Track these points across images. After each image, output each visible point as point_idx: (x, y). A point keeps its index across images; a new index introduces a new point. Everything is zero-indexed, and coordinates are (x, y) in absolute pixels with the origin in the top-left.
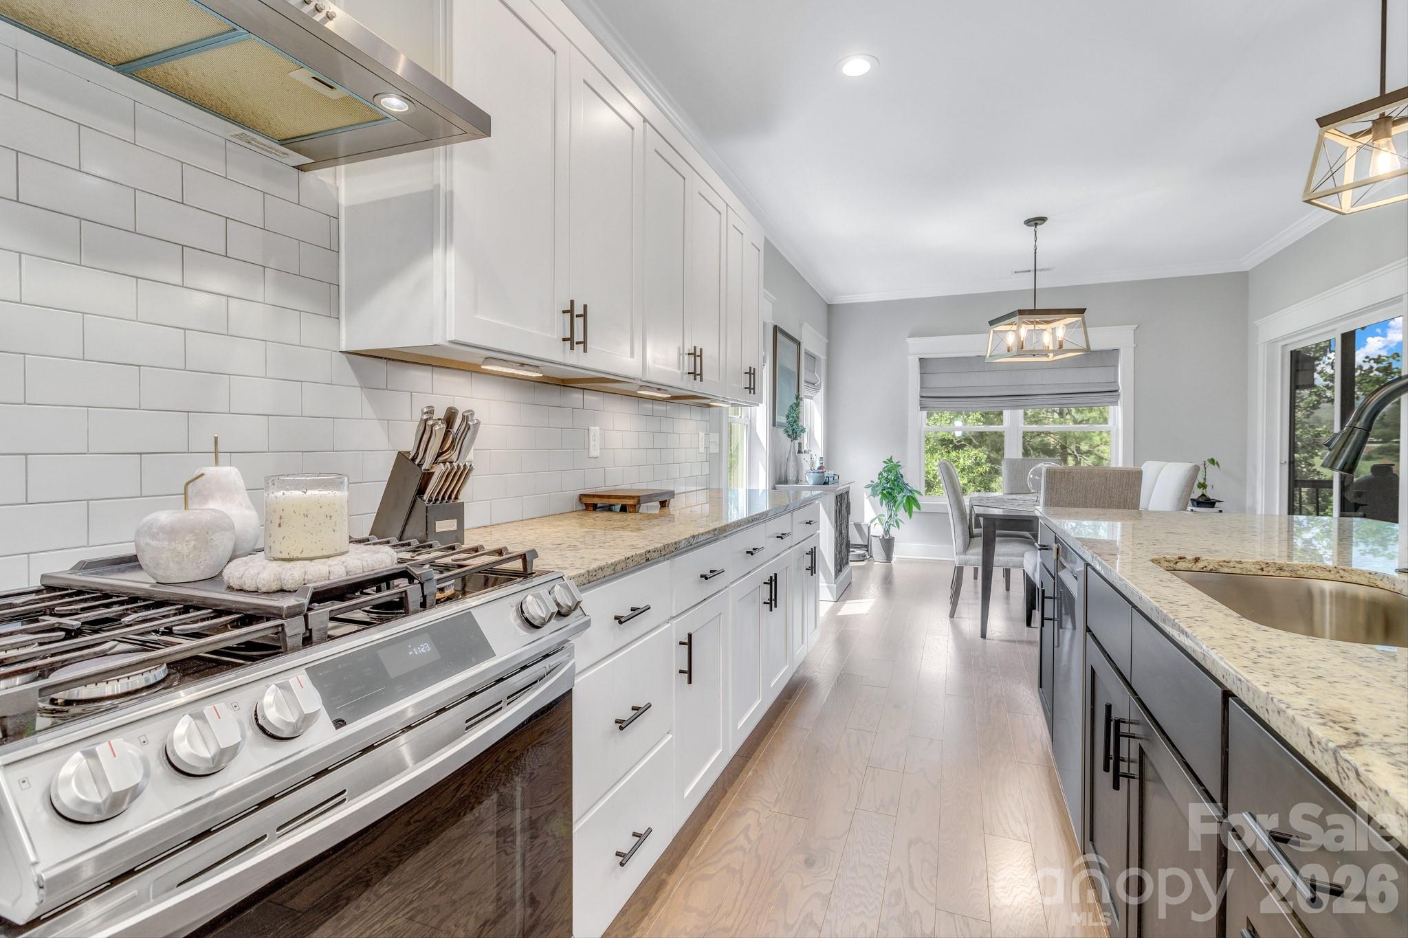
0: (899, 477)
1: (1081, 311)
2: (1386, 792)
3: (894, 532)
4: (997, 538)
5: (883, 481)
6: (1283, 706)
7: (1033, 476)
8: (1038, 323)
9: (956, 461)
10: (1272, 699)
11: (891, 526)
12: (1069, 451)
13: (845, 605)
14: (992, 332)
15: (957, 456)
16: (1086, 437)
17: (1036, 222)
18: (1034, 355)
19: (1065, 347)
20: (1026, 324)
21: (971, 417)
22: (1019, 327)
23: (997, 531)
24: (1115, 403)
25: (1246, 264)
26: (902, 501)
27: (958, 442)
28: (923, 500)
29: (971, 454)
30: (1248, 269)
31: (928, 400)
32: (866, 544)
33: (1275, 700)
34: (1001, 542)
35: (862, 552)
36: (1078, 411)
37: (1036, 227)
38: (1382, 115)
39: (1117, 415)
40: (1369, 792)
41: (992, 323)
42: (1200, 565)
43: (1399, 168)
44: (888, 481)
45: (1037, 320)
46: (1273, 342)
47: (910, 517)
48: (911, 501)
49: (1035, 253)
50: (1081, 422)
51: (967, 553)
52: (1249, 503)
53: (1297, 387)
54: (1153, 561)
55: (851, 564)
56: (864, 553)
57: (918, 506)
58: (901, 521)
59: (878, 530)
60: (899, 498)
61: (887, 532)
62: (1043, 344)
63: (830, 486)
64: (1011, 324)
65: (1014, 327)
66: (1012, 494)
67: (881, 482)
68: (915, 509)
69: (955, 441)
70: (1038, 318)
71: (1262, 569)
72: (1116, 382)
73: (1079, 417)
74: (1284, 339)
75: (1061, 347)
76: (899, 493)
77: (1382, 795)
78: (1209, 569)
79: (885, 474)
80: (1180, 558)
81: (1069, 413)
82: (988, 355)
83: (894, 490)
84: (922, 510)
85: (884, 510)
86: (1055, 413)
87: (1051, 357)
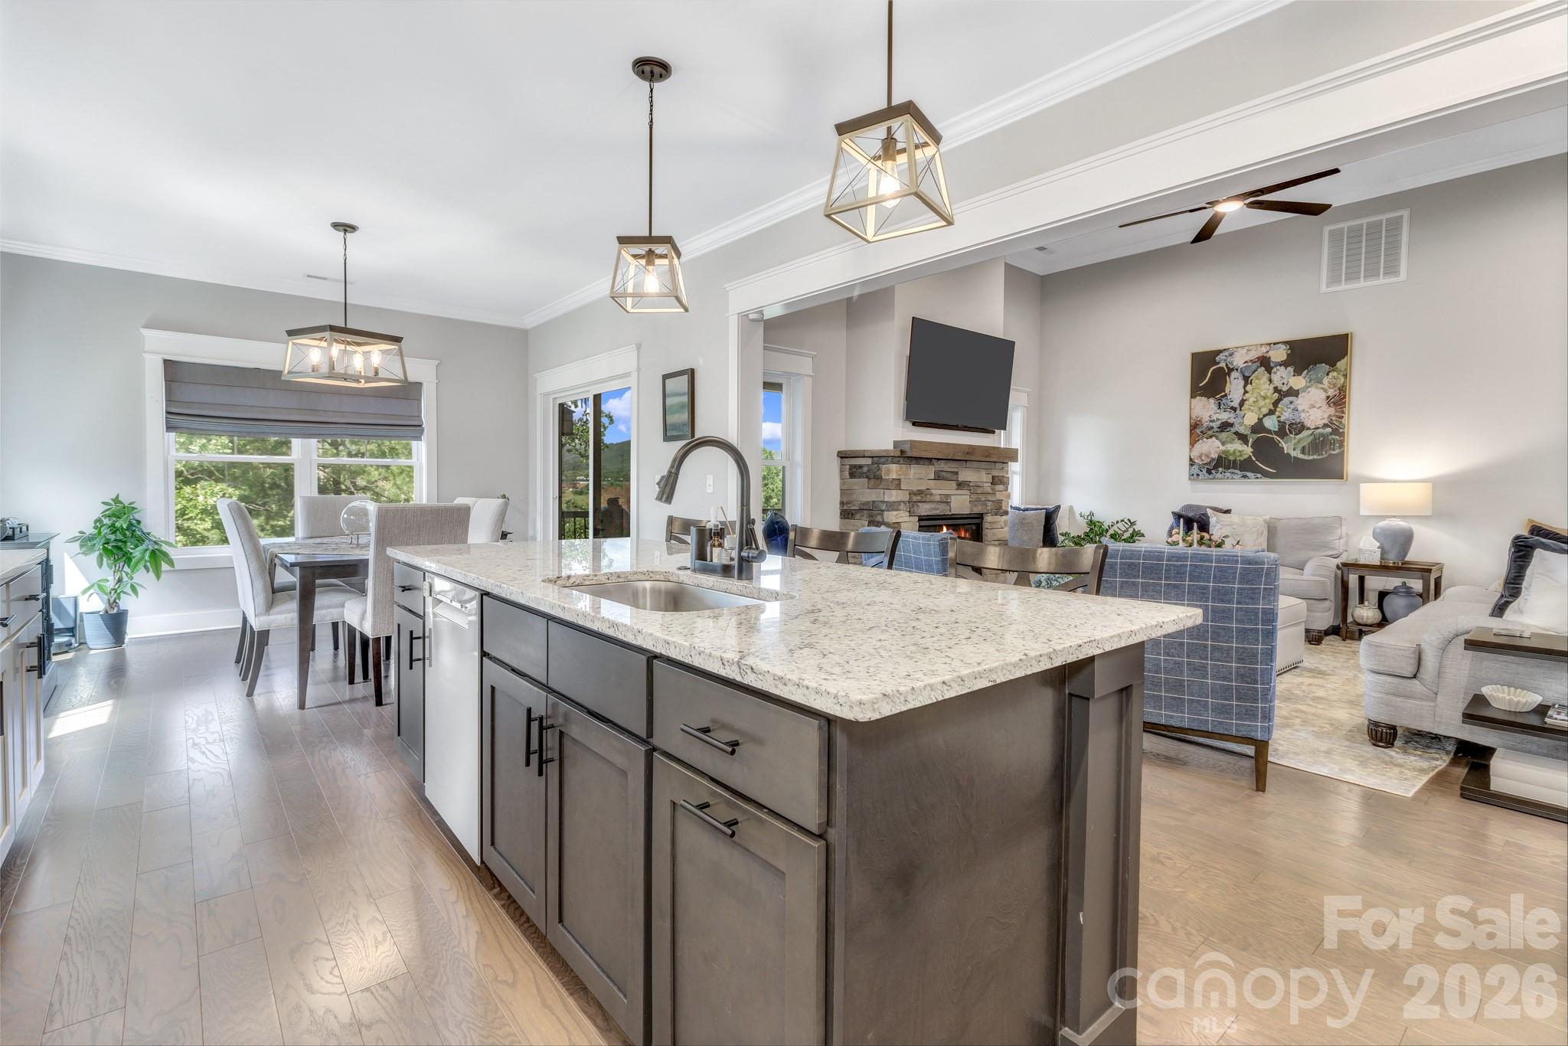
0: (133, 526)
1: (397, 340)
2: (769, 672)
3: (127, 603)
4: (317, 589)
5: (104, 531)
6: (702, 649)
7: (348, 515)
8: (349, 343)
9: (191, 499)
10: (694, 647)
11: (122, 594)
12: (343, 487)
13: (59, 721)
14: (290, 343)
15: (193, 493)
16: (364, 472)
17: (347, 228)
18: (345, 379)
19: (380, 376)
20: (339, 343)
21: (213, 441)
22: (330, 345)
23: (318, 581)
24: (419, 438)
25: (528, 322)
26: (143, 558)
27: (192, 474)
28: (181, 553)
29: (216, 489)
30: (529, 327)
31: (178, 418)
32: (71, 625)
33: (696, 647)
34: (321, 592)
35: (65, 639)
36: (353, 443)
37: (345, 234)
38: (650, 250)
39: (421, 452)
40: (759, 676)
41: (292, 333)
42: (571, 581)
43: (658, 291)
44: (114, 529)
45: (348, 340)
46: (547, 394)
47: (158, 577)
48: (157, 557)
49: (345, 263)
50: (356, 455)
51: (271, 612)
52: (531, 533)
53: (563, 434)
54: (543, 581)
55: (55, 659)
56: (70, 641)
57: (171, 563)
58: (141, 586)
59: (93, 604)
60: (137, 553)
61: (113, 604)
62: (354, 368)
63: (16, 541)
64: (321, 339)
65: (324, 344)
66: (311, 538)
67: (100, 533)
68: (165, 566)
69: (185, 473)
70: (350, 338)
71: (608, 579)
72: (419, 416)
73: (353, 448)
74: (555, 393)
75: (377, 373)
76: (136, 546)
77: (766, 675)
78: (577, 584)
79: (106, 521)
80: (558, 578)
81: (343, 443)
82: (286, 372)
83: (125, 542)
84: (177, 568)
85: (107, 574)
86: (326, 444)
87: (362, 385)
